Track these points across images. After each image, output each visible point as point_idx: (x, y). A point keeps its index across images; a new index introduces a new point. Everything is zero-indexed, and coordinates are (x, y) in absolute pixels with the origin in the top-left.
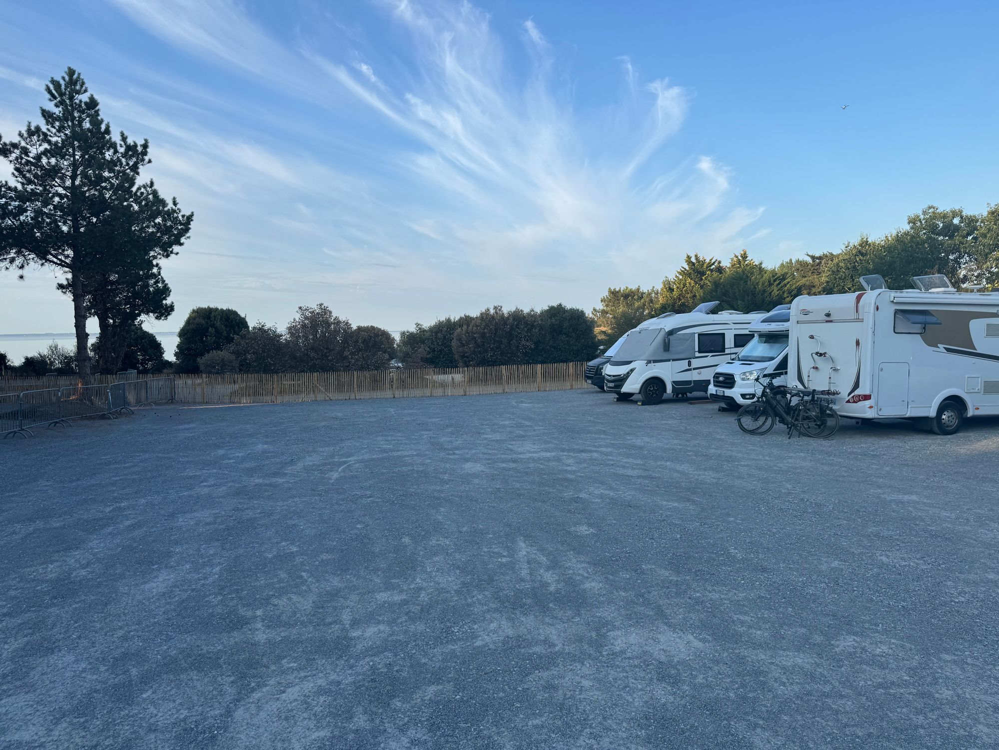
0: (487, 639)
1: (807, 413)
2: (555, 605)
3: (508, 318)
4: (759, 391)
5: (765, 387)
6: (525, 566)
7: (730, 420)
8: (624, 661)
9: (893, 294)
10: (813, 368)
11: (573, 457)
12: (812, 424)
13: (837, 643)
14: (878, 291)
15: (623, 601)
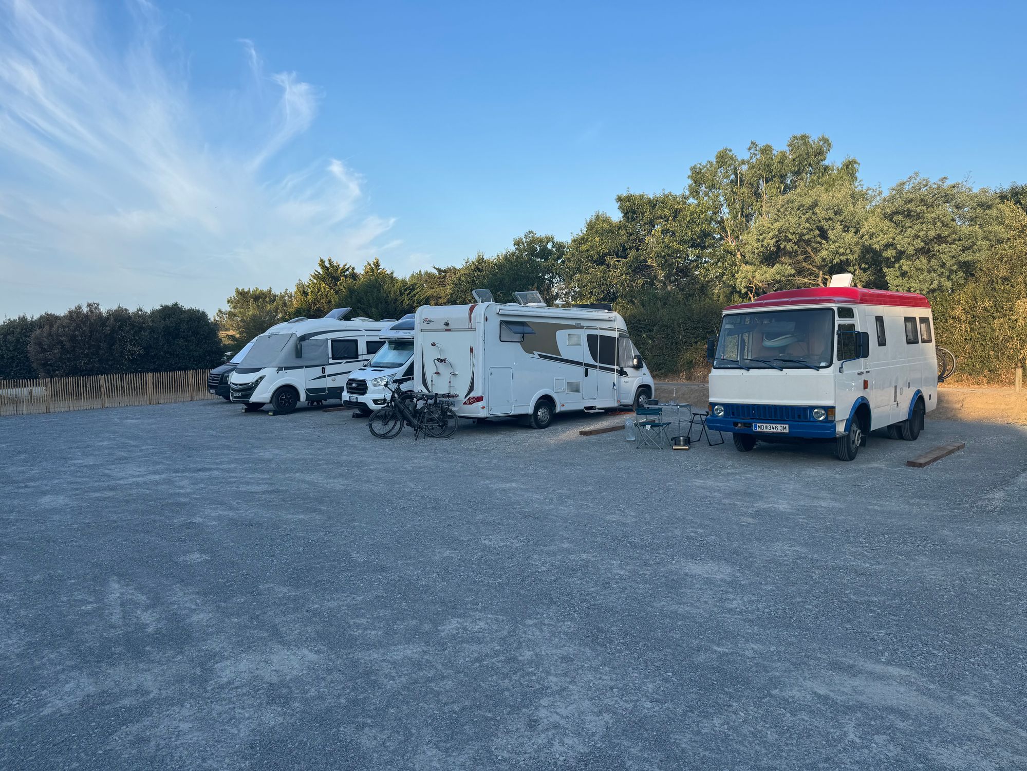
0: (59, 704)
1: (431, 415)
2: (153, 647)
3: (108, 318)
4: (388, 397)
5: (393, 392)
6: (118, 609)
7: (362, 425)
8: (231, 691)
9: (499, 307)
10: (436, 373)
11: (187, 478)
12: (435, 426)
13: (443, 627)
14: (487, 304)
15: (234, 628)
